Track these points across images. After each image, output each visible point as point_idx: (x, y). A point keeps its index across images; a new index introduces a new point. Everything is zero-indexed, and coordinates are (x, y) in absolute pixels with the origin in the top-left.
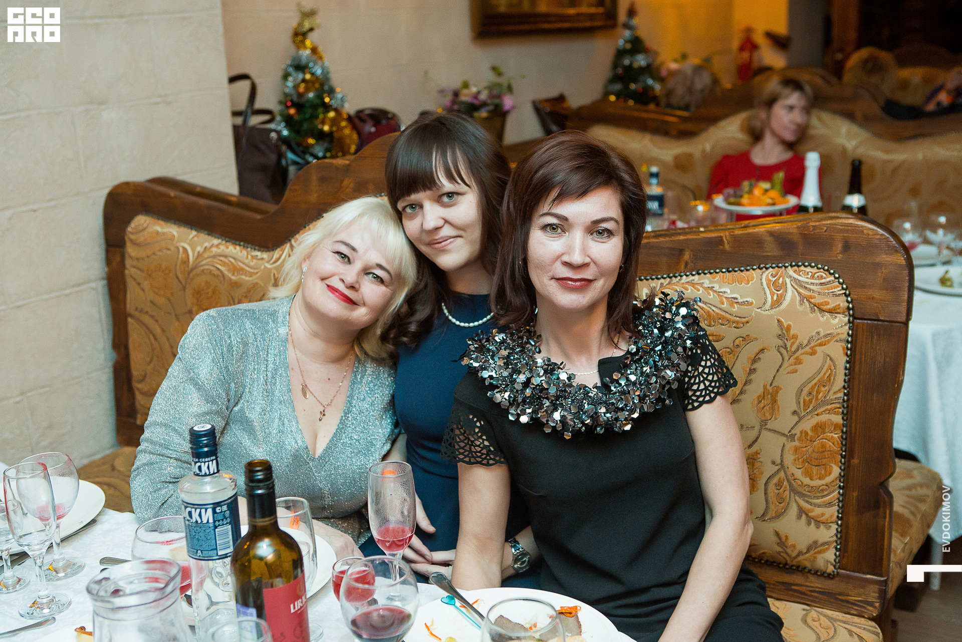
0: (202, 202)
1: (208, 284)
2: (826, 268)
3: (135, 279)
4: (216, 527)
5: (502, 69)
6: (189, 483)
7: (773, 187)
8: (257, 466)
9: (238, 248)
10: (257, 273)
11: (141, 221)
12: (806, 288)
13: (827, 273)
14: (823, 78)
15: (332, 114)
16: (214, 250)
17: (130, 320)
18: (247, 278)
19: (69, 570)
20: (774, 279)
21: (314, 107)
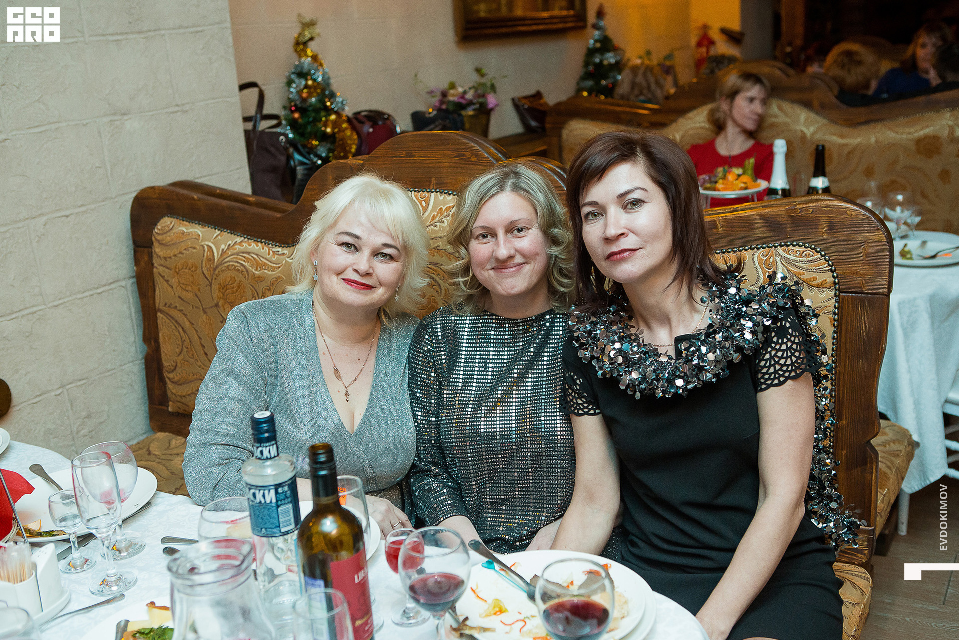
0: (224, 203)
1: (233, 279)
2: (813, 246)
3: (163, 277)
4: (278, 506)
5: (485, 71)
6: (250, 465)
7: (744, 173)
8: (320, 449)
9: (260, 244)
10: (279, 267)
11: (167, 222)
12: (795, 266)
13: (814, 251)
14: (780, 69)
15: (333, 117)
16: (237, 247)
17: (159, 314)
18: (270, 273)
19: (131, 550)
20: (765, 258)
21: (317, 111)
